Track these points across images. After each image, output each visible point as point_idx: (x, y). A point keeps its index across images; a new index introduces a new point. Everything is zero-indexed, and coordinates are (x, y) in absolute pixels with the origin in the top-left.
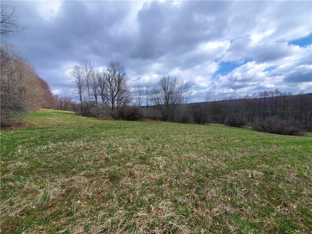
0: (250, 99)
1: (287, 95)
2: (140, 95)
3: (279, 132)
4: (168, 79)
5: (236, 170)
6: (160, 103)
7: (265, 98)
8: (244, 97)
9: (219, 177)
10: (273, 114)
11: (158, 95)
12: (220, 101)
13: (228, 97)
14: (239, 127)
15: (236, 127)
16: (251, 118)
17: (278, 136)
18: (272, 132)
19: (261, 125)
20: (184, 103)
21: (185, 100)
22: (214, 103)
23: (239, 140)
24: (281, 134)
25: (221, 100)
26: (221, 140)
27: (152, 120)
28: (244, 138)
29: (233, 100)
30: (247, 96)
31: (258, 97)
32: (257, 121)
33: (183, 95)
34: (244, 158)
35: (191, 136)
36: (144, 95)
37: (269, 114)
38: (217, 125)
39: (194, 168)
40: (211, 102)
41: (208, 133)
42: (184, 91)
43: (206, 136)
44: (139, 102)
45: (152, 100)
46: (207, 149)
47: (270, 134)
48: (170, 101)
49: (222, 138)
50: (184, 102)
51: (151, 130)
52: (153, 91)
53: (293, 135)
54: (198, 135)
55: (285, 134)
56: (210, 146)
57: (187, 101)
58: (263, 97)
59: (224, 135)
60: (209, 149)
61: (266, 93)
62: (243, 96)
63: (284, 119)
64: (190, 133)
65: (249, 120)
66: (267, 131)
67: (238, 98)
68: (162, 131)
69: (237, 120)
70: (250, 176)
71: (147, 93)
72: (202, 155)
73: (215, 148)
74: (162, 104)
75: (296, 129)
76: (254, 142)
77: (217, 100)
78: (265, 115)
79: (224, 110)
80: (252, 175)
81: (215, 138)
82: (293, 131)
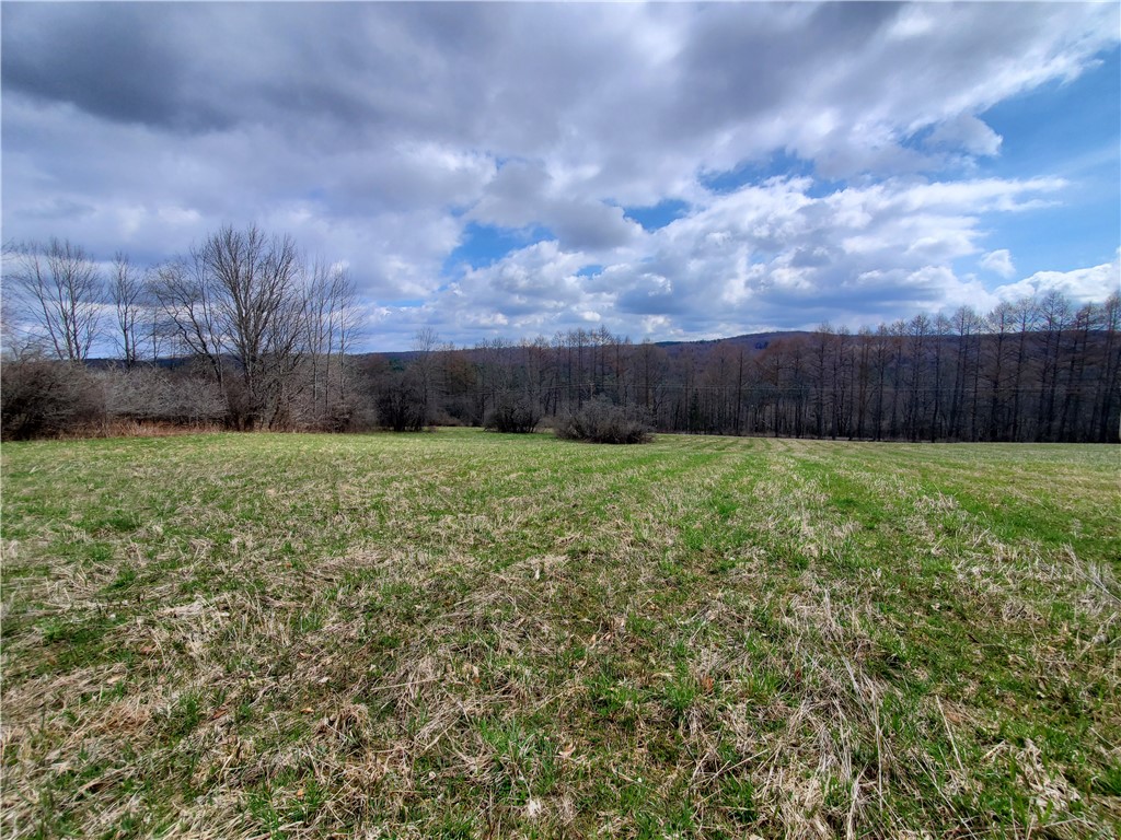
0: (549, 350)
1: (622, 343)
2: (74, 300)
3: (610, 438)
4: (252, 241)
5: (502, 570)
6: (212, 350)
7: (581, 349)
8: (533, 342)
9: (451, 607)
10: (597, 392)
11: (198, 308)
12: (469, 351)
13: (491, 338)
14: (523, 432)
15: (515, 432)
16: (551, 402)
17: (607, 448)
18: (596, 440)
19: (575, 423)
20: (333, 352)
21: (337, 339)
22: (450, 357)
23: (520, 473)
24: (613, 442)
25: (471, 347)
26: (468, 480)
27: (164, 427)
28: (533, 463)
29: (505, 349)
30: (540, 340)
31: (566, 345)
32: (566, 411)
33: (325, 317)
34: (526, 525)
35: (364, 480)
36: (104, 301)
37: (589, 391)
38: (463, 429)
39: (362, 605)
40: (440, 353)
41: (427, 461)
42: (330, 302)
43: (422, 474)
44: (71, 337)
45: (157, 330)
46: (418, 521)
47: (592, 446)
48: (264, 342)
49: (474, 473)
50: (334, 346)
51: (152, 479)
52: (164, 288)
53: (635, 442)
54: (389, 473)
55: (622, 442)
56: (431, 505)
57: (346, 345)
58: (577, 344)
59: (480, 461)
60: (427, 518)
61: (582, 335)
62: (530, 339)
63: (619, 404)
64: (358, 468)
65: (547, 409)
66: (587, 437)
67: (517, 343)
68: (223, 475)
69: (516, 412)
70: (537, 576)
71: (124, 293)
72: (399, 547)
73: (448, 510)
74: (223, 350)
75: (641, 427)
76: (556, 471)
77: (459, 347)
78: (582, 395)
79: (479, 380)
80: (542, 572)
81: (452, 474)
82: (634, 434)
